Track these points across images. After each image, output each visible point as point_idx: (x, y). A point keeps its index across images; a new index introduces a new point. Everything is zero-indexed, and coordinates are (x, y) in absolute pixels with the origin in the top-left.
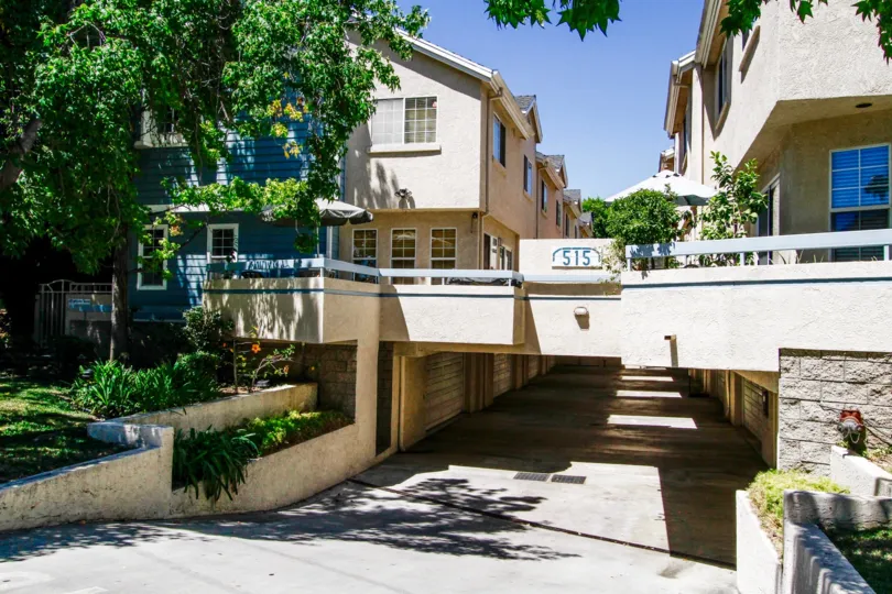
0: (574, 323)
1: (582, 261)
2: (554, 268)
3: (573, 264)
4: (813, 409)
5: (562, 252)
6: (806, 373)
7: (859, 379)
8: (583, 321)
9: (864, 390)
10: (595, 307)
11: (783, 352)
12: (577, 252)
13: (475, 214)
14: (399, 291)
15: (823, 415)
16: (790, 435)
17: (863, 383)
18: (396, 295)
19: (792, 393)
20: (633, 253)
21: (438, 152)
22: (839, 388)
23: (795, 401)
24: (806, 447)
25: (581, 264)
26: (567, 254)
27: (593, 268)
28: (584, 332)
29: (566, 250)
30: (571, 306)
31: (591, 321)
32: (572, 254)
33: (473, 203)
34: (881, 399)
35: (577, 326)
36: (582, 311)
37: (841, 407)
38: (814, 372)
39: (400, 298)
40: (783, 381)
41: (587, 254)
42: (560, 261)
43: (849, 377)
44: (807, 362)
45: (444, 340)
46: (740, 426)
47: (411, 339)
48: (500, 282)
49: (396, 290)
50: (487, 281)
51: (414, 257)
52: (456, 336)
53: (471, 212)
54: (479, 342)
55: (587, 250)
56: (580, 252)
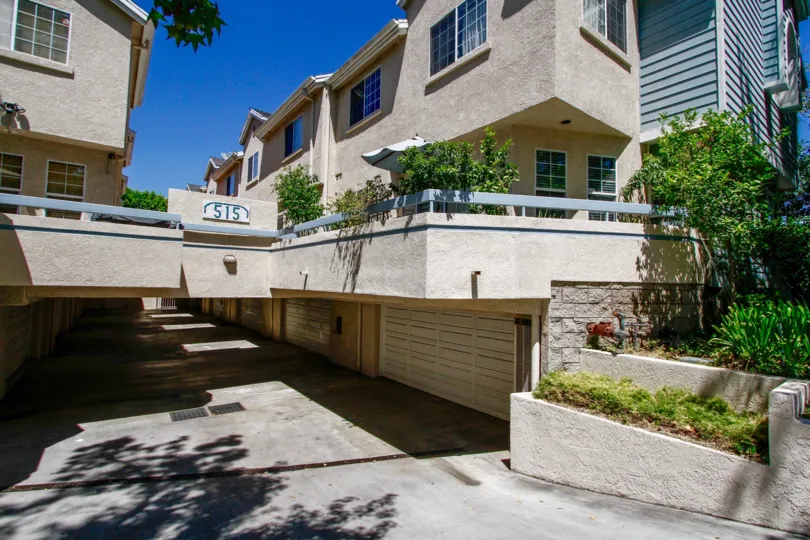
0: (223, 270)
1: (232, 216)
2: (205, 219)
3: (223, 217)
4: (570, 324)
5: (213, 206)
6: (566, 299)
7: (597, 301)
8: (231, 267)
9: (597, 308)
10: (243, 257)
11: (555, 283)
12: (227, 208)
13: (112, 155)
14: (16, 223)
15: (576, 328)
16: (556, 345)
17: (597, 303)
18: (11, 227)
19: (557, 314)
20: (436, 197)
21: (71, 76)
22: (585, 307)
23: (559, 319)
24: (566, 352)
25: (231, 219)
26: (218, 208)
27: (241, 223)
28: (232, 277)
29: (218, 205)
30: (220, 254)
31: (238, 268)
32: (223, 209)
33: (116, 140)
34: (606, 313)
35: (226, 272)
36: (231, 259)
37: (587, 321)
38: (572, 297)
39: (17, 231)
40: (551, 305)
41: (237, 211)
42: (211, 213)
43: (591, 299)
44: (567, 290)
45: (89, 284)
46: (283, 342)
47: (35, 283)
48: (164, 224)
49: (11, 221)
50: (148, 222)
51: (19, 187)
52: (107, 279)
53: (107, 152)
54: (139, 285)
55: (237, 207)
56: (231, 208)
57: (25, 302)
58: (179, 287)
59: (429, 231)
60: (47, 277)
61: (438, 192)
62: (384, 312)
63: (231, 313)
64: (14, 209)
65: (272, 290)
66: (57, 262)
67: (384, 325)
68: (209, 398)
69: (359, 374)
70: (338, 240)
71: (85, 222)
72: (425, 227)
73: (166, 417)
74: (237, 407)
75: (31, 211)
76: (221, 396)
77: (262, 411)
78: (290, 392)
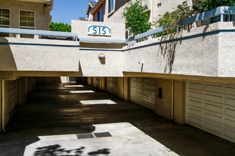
0: (98, 62)
1: (102, 33)
2: (89, 35)
3: (98, 33)
5: (92, 27)
8: (102, 60)
10: (108, 54)
12: (100, 28)
14: (9, 42)
18: (8, 44)
20: (225, 11)
25: (101, 34)
26: (95, 29)
27: (107, 36)
28: (103, 65)
29: (95, 27)
31: (106, 60)
32: (97, 29)
35: (100, 63)
36: (102, 56)
39: (10, 45)
41: (104, 29)
42: (92, 32)
45: (40, 70)
46: (129, 101)
47: (18, 69)
48: (70, 39)
49: (8, 40)
50: (63, 38)
51: (9, 25)
52: (47, 68)
53: (43, 4)
54: (60, 70)
55: (104, 28)
56: (101, 28)
57: (15, 78)
58: (78, 71)
59: (220, 34)
60: (22, 67)
61: (227, 8)
62: (187, 85)
63: (102, 85)
64: (7, 35)
65: (124, 73)
66: (26, 59)
67: (187, 93)
68: (94, 129)
69: (172, 121)
70: (160, 43)
71: (36, 40)
72: (217, 32)
73: (74, 136)
74: (107, 134)
75: (14, 35)
76: (100, 128)
77: (120, 137)
78: (134, 129)
